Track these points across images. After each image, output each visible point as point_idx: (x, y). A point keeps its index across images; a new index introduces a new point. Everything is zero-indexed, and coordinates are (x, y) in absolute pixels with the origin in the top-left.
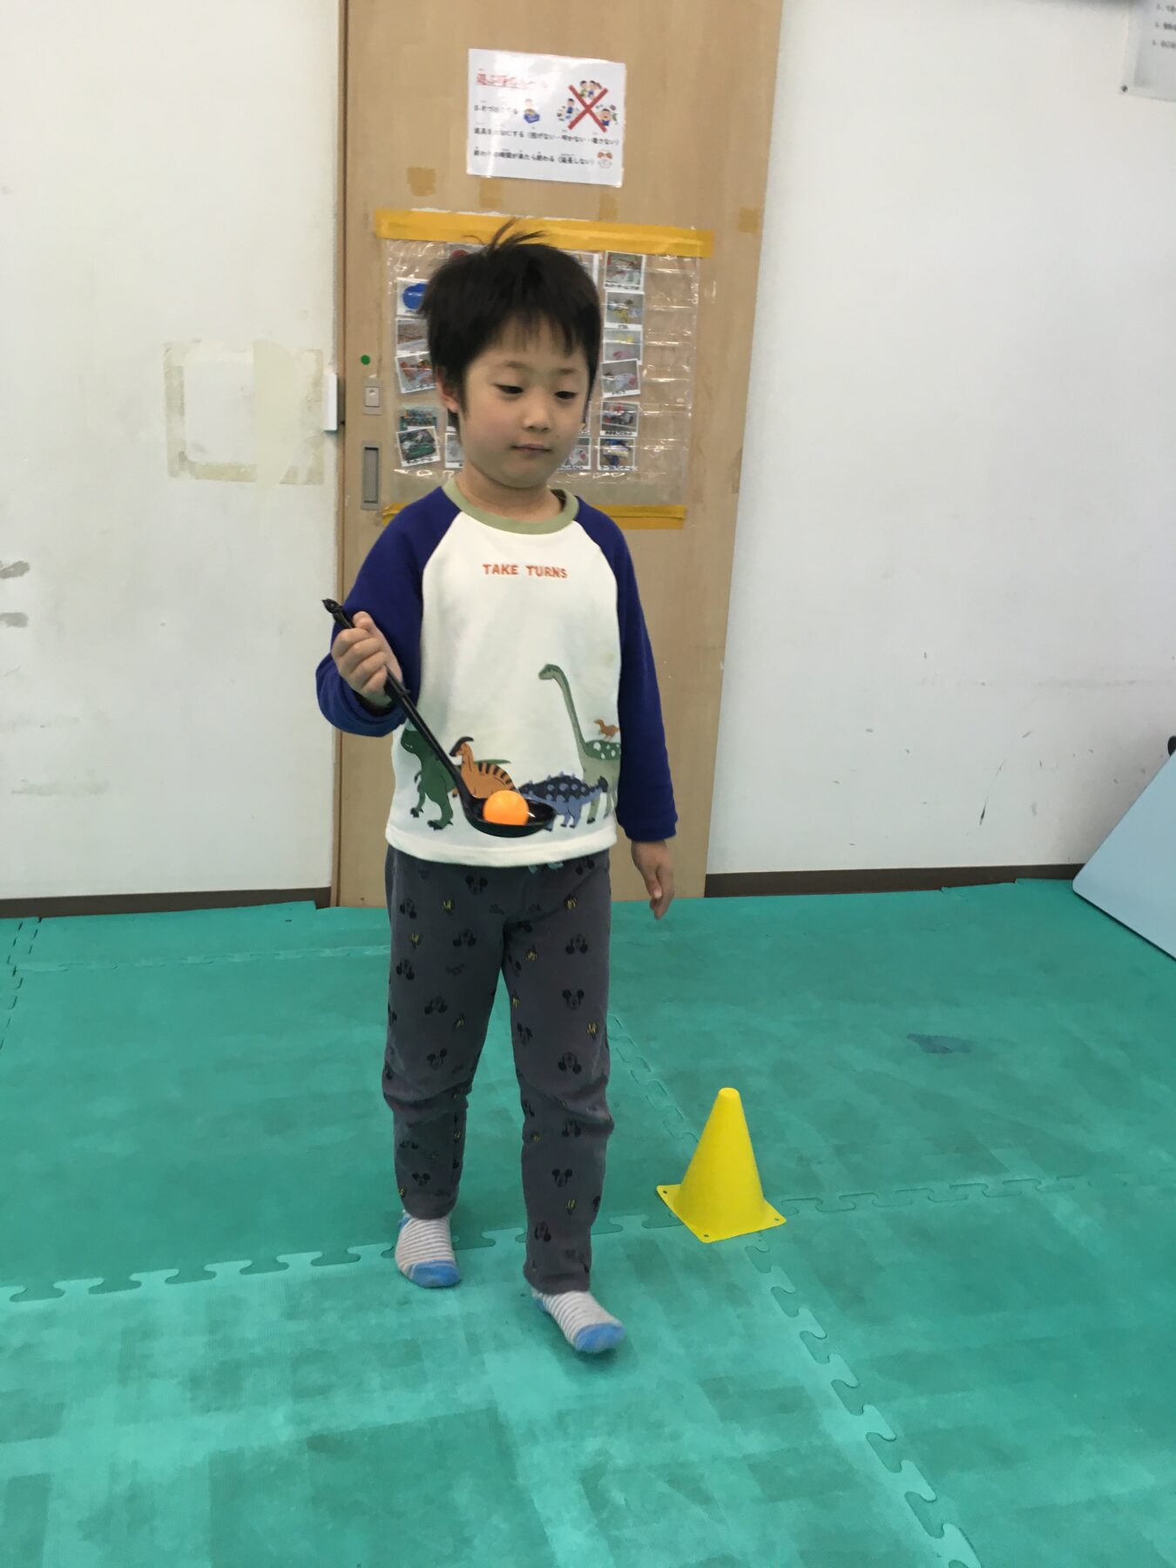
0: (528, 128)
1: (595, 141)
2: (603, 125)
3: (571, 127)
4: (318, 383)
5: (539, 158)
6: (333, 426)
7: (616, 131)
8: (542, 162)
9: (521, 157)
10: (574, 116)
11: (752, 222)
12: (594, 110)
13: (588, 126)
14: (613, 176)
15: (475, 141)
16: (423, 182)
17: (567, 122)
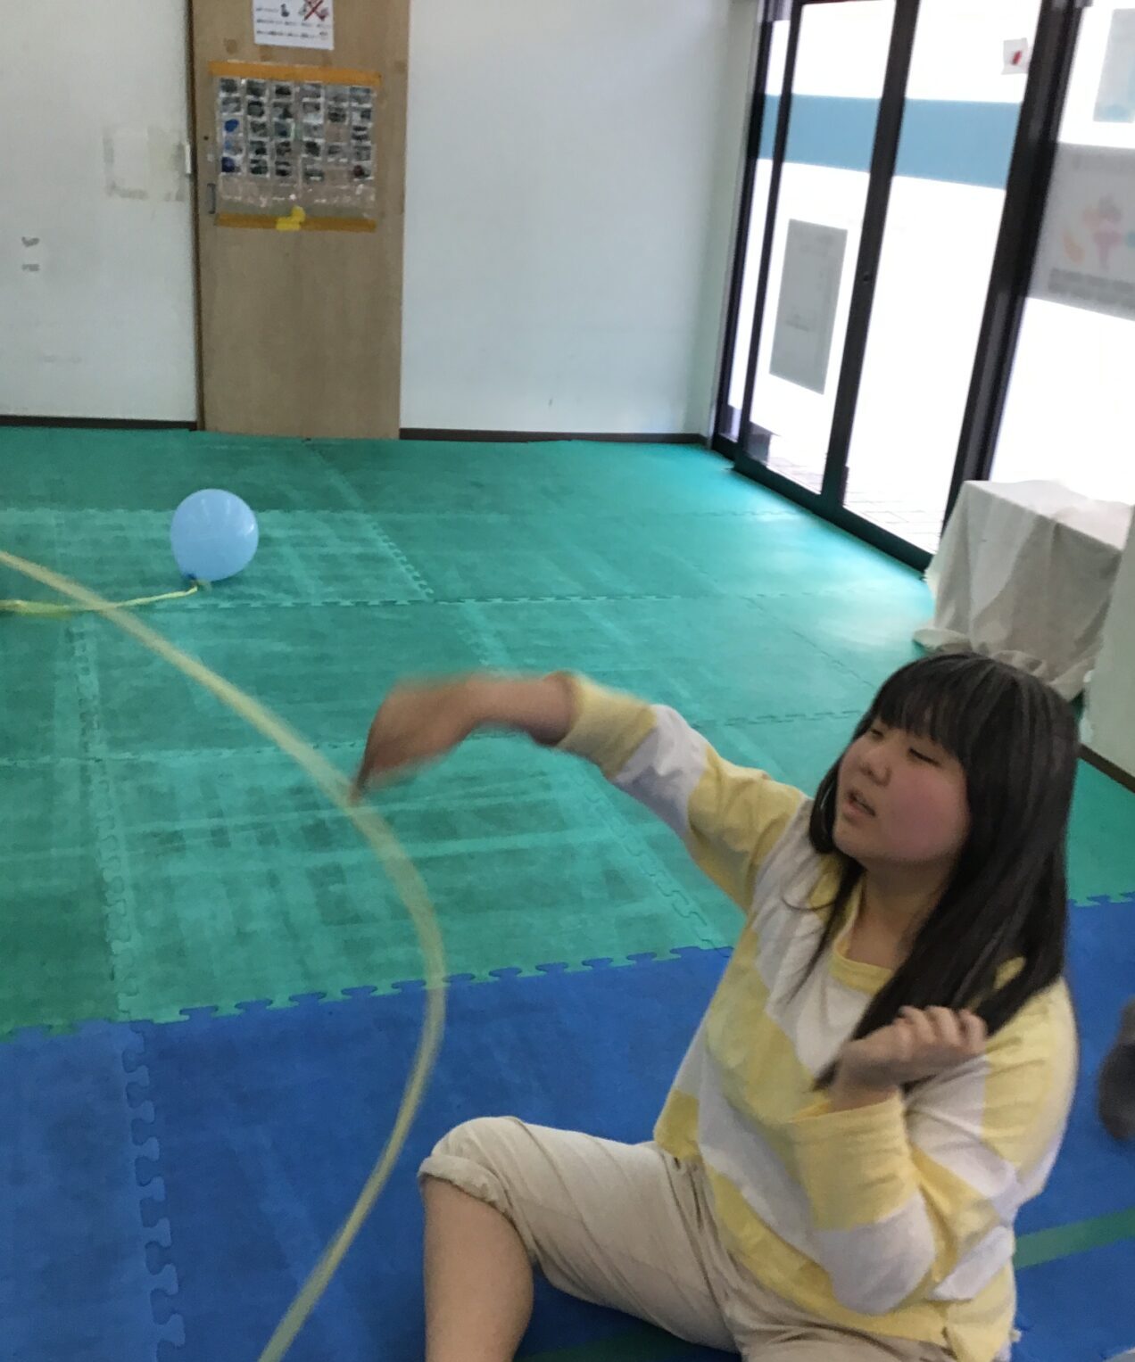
0: (284, 19)
1: (319, 26)
2: (322, 17)
3: (307, 18)
4: (181, 148)
5: (290, 35)
6: (189, 170)
7: (329, 20)
8: (290, 37)
9: (281, 34)
10: (307, 13)
11: (402, 68)
12: (319, 10)
13: (314, 18)
14: (328, 44)
15: (257, 27)
16: (232, 47)
17: (303, 17)
